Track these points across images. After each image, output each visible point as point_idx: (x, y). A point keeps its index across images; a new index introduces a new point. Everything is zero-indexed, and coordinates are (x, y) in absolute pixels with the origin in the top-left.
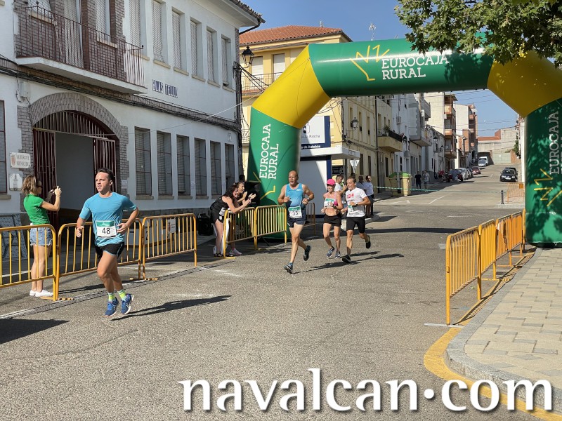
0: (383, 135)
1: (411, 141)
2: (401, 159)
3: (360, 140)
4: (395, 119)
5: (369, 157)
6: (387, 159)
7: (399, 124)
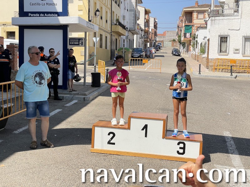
0: (115, 24)
1: (130, 31)
2: (124, 40)
3: (101, 25)
4: (122, 16)
5: (106, 37)
6: (116, 39)
7: (124, 19)
